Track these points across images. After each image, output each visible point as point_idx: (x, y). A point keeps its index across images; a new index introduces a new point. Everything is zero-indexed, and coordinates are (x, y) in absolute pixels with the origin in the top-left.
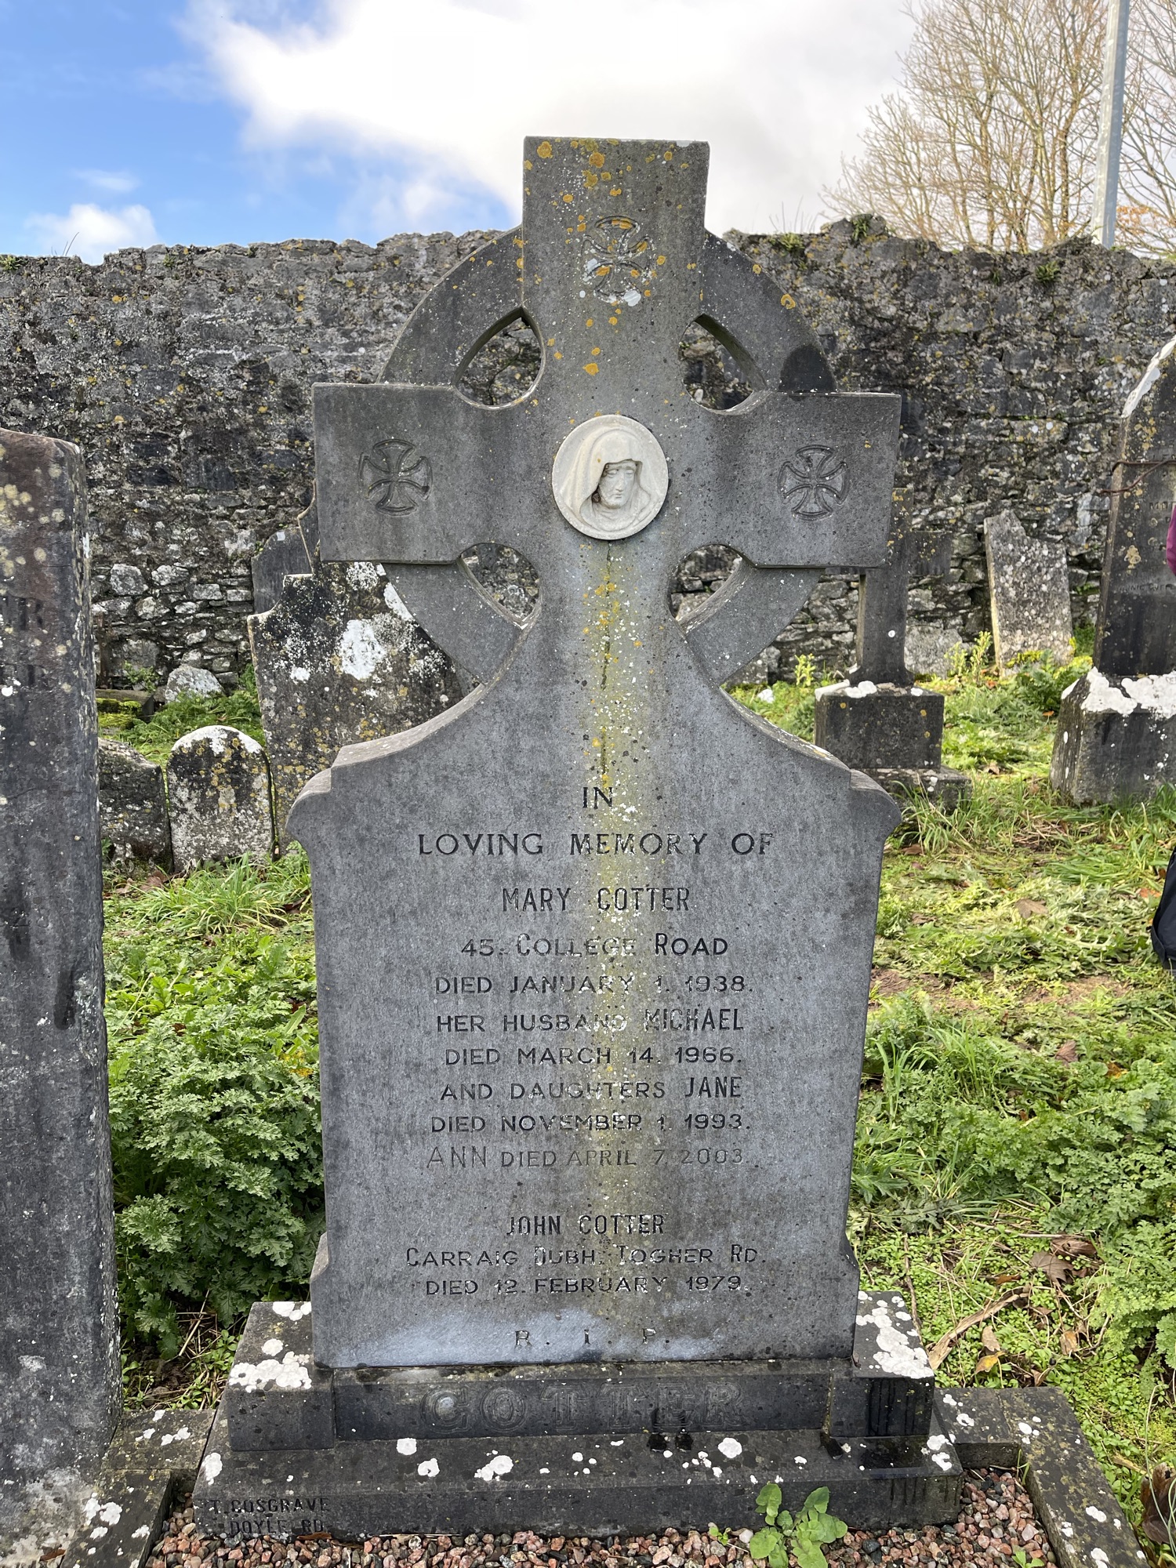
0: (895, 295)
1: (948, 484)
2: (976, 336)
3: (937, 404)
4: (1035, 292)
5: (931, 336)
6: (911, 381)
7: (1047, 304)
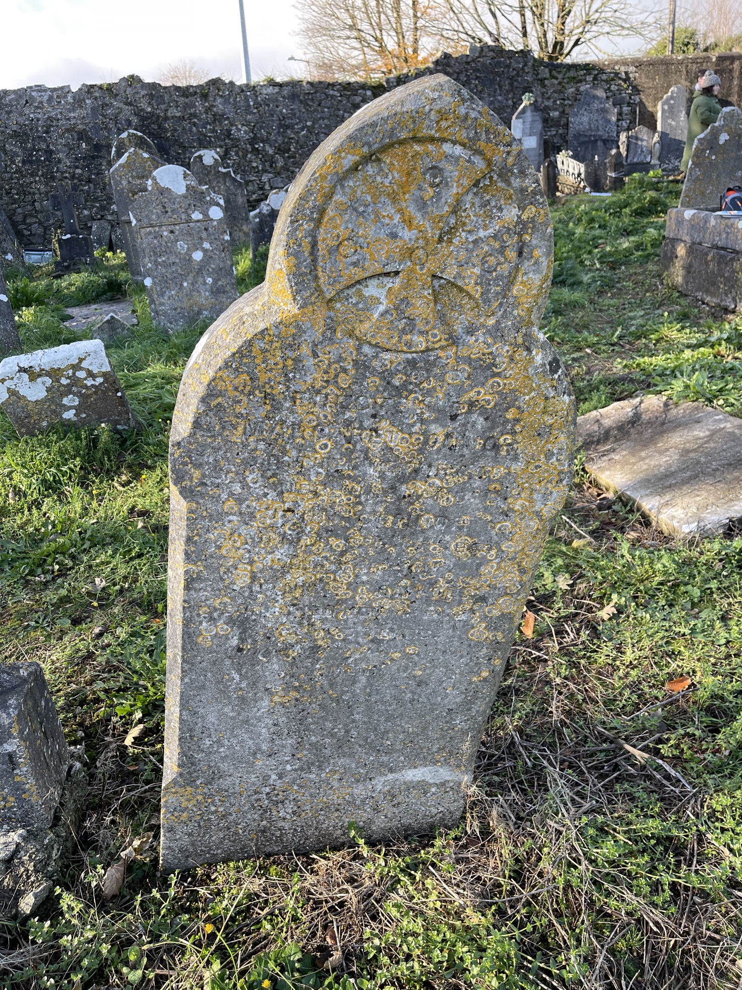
7: (207, 104)
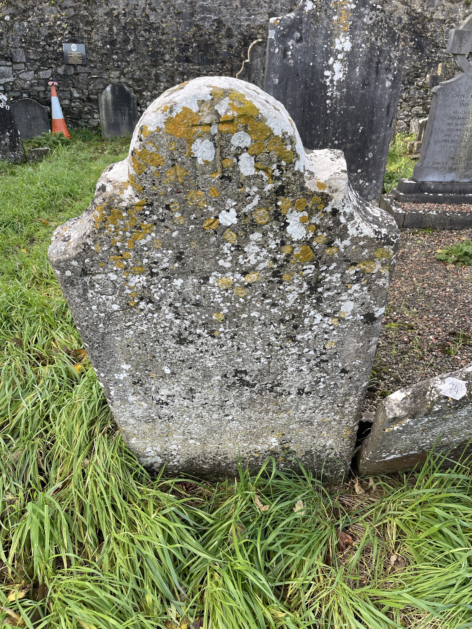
0: (421, 5)
1: (431, 71)
2: (445, 21)
3: (431, 43)
4: (464, 7)
5: (431, 20)
6: (423, 35)
